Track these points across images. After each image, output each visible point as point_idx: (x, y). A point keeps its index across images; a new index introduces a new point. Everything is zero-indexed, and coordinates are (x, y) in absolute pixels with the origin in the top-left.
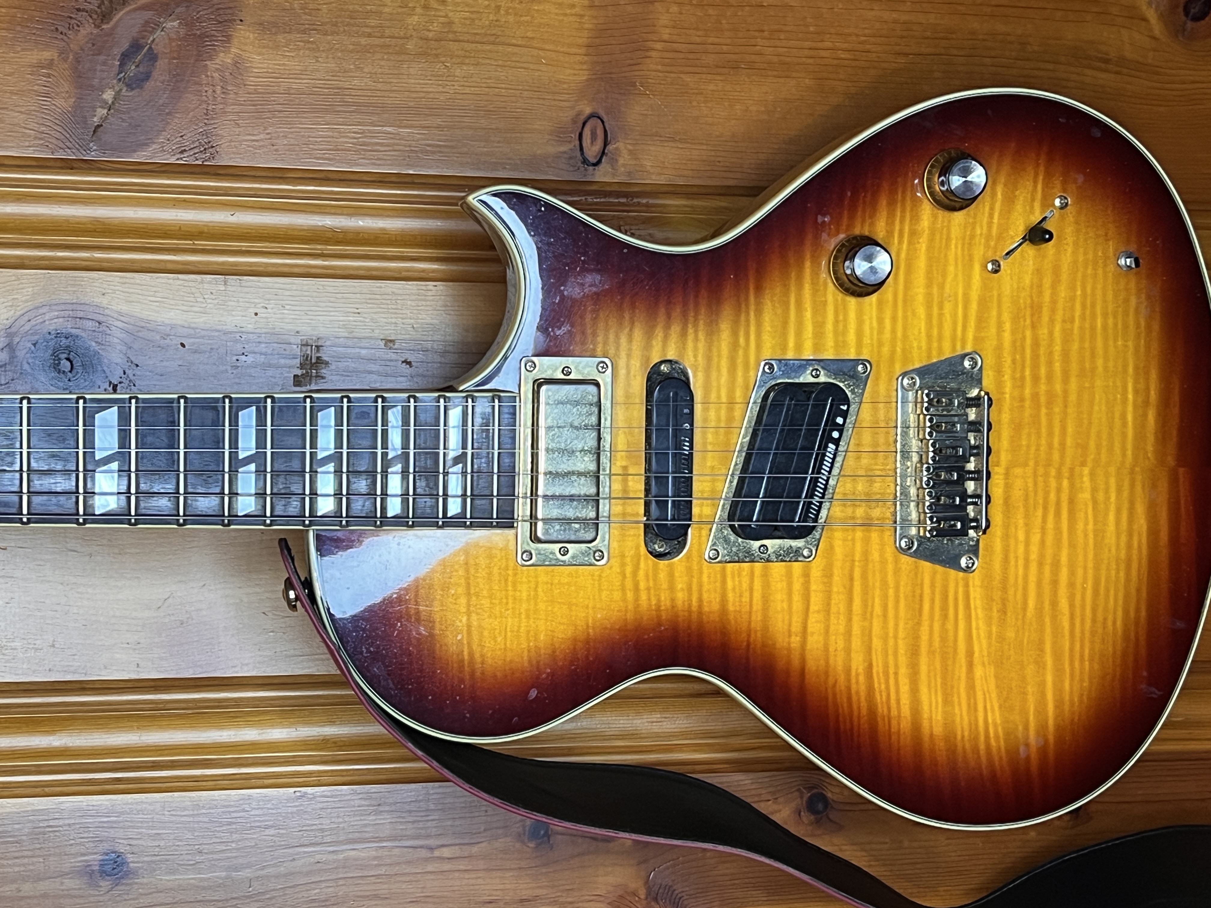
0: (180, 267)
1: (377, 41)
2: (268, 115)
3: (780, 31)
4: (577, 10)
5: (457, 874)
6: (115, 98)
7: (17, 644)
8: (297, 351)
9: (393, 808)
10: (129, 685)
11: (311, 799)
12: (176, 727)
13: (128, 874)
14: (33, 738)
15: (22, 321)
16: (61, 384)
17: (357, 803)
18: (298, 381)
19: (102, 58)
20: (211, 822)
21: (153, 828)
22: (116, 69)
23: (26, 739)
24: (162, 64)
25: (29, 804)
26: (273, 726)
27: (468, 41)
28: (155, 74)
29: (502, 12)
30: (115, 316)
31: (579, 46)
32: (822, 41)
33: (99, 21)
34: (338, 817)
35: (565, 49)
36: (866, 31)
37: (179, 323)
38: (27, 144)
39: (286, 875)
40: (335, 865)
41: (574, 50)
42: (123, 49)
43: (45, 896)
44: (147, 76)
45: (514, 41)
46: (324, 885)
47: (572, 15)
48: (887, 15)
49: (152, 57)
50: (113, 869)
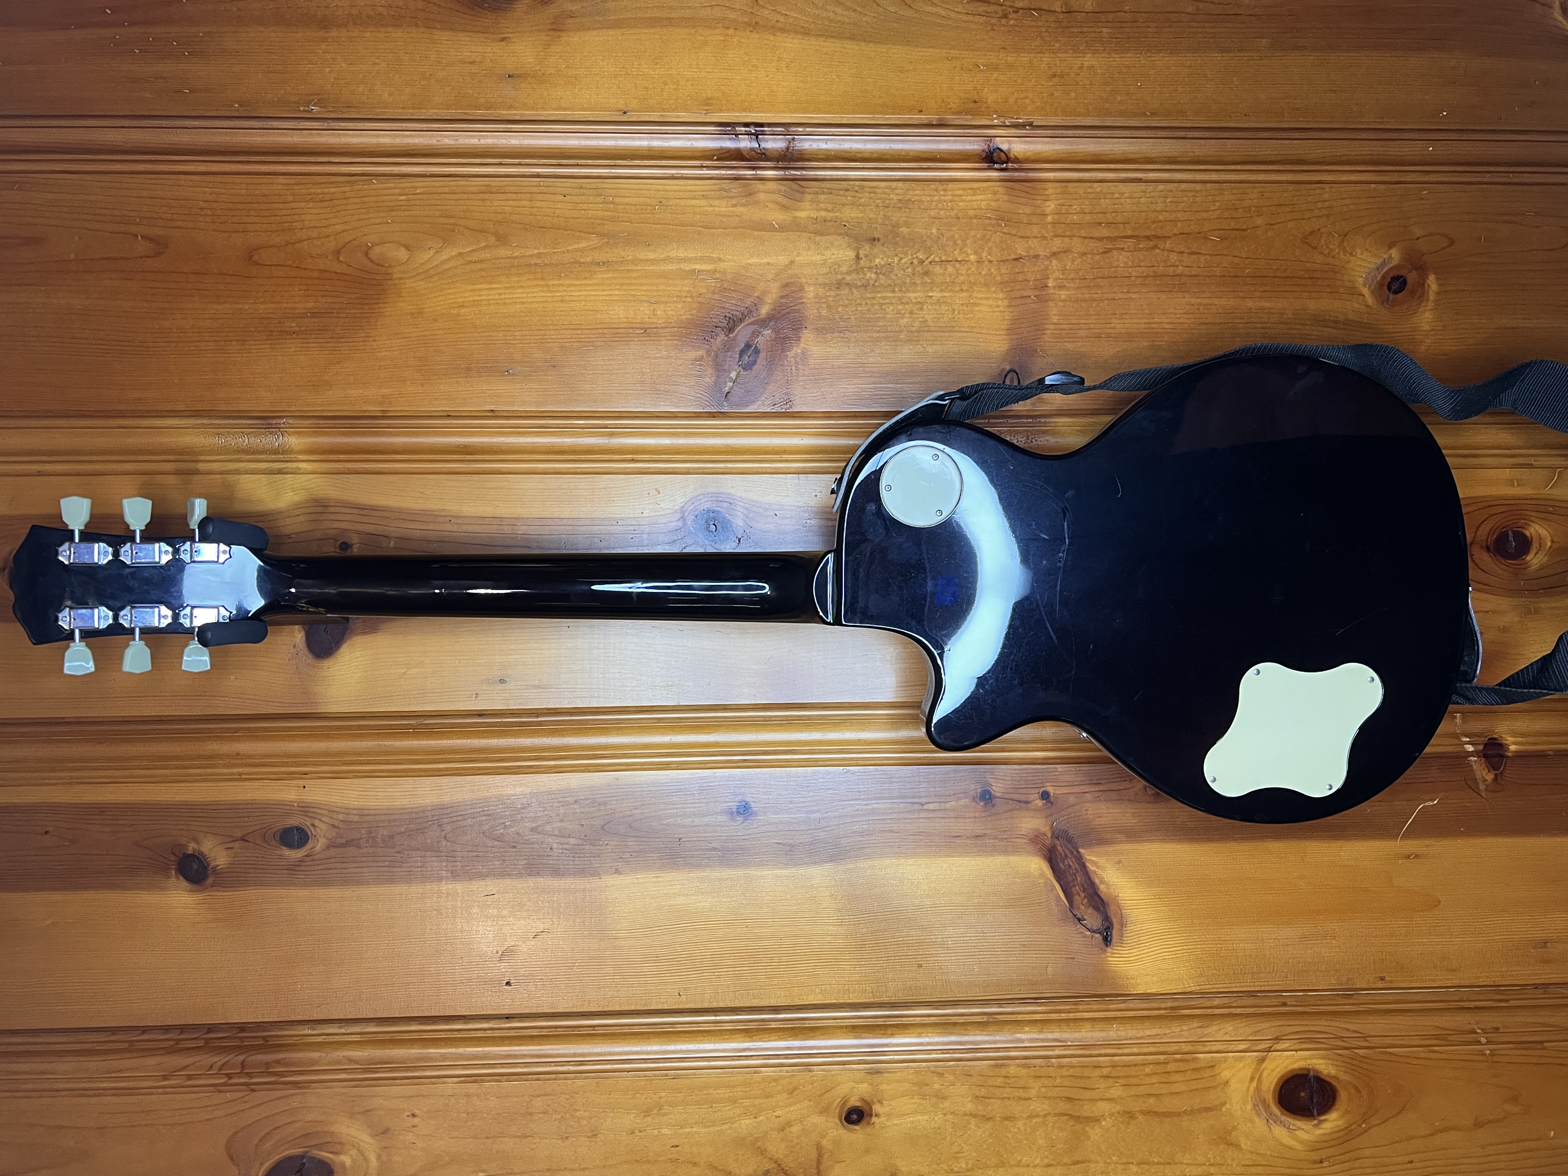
0: (774, 471)
1: (883, 335)
2: (822, 381)
3: (1127, 314)
4: (1001, 309)
5: (938, 820)
6: (737, 376)
7: (690, 684)
9: (900, 780)
10: (751, 707)
11: (851, 774)
12: (776, 731)
13: (751, 814)
14: (699, 736)
15: (689, 504)
16: (710, 539)
17: (879, 776)
19: (729, 353)
20: (797, 785)
21: (765, 788)
22: (737, 360)
23: (696, 736)
24: (762, 355)
25: (697, 773)
26: (830, 731)
27: (936, 331)
28: (759, 361)
29: (956, 312)
30: (739, 499)
31: (1003, 330)
32: (1153, 319)
33: (727, 333)
34: (868, 784)
35: (994, 332)
36: (1181, 311)
37: (773, 502)
38: (690, 404)
39: (839, 817)
40: (867, 812)
41: (998, 333)
42: (741, 348)
43: (707, 825)
44: (755, 363)
45: (964, 329)
46: (861, 823)
47: (997, 311)
48: (1193, 301)
49: (757, 351)
50: (744, 810)
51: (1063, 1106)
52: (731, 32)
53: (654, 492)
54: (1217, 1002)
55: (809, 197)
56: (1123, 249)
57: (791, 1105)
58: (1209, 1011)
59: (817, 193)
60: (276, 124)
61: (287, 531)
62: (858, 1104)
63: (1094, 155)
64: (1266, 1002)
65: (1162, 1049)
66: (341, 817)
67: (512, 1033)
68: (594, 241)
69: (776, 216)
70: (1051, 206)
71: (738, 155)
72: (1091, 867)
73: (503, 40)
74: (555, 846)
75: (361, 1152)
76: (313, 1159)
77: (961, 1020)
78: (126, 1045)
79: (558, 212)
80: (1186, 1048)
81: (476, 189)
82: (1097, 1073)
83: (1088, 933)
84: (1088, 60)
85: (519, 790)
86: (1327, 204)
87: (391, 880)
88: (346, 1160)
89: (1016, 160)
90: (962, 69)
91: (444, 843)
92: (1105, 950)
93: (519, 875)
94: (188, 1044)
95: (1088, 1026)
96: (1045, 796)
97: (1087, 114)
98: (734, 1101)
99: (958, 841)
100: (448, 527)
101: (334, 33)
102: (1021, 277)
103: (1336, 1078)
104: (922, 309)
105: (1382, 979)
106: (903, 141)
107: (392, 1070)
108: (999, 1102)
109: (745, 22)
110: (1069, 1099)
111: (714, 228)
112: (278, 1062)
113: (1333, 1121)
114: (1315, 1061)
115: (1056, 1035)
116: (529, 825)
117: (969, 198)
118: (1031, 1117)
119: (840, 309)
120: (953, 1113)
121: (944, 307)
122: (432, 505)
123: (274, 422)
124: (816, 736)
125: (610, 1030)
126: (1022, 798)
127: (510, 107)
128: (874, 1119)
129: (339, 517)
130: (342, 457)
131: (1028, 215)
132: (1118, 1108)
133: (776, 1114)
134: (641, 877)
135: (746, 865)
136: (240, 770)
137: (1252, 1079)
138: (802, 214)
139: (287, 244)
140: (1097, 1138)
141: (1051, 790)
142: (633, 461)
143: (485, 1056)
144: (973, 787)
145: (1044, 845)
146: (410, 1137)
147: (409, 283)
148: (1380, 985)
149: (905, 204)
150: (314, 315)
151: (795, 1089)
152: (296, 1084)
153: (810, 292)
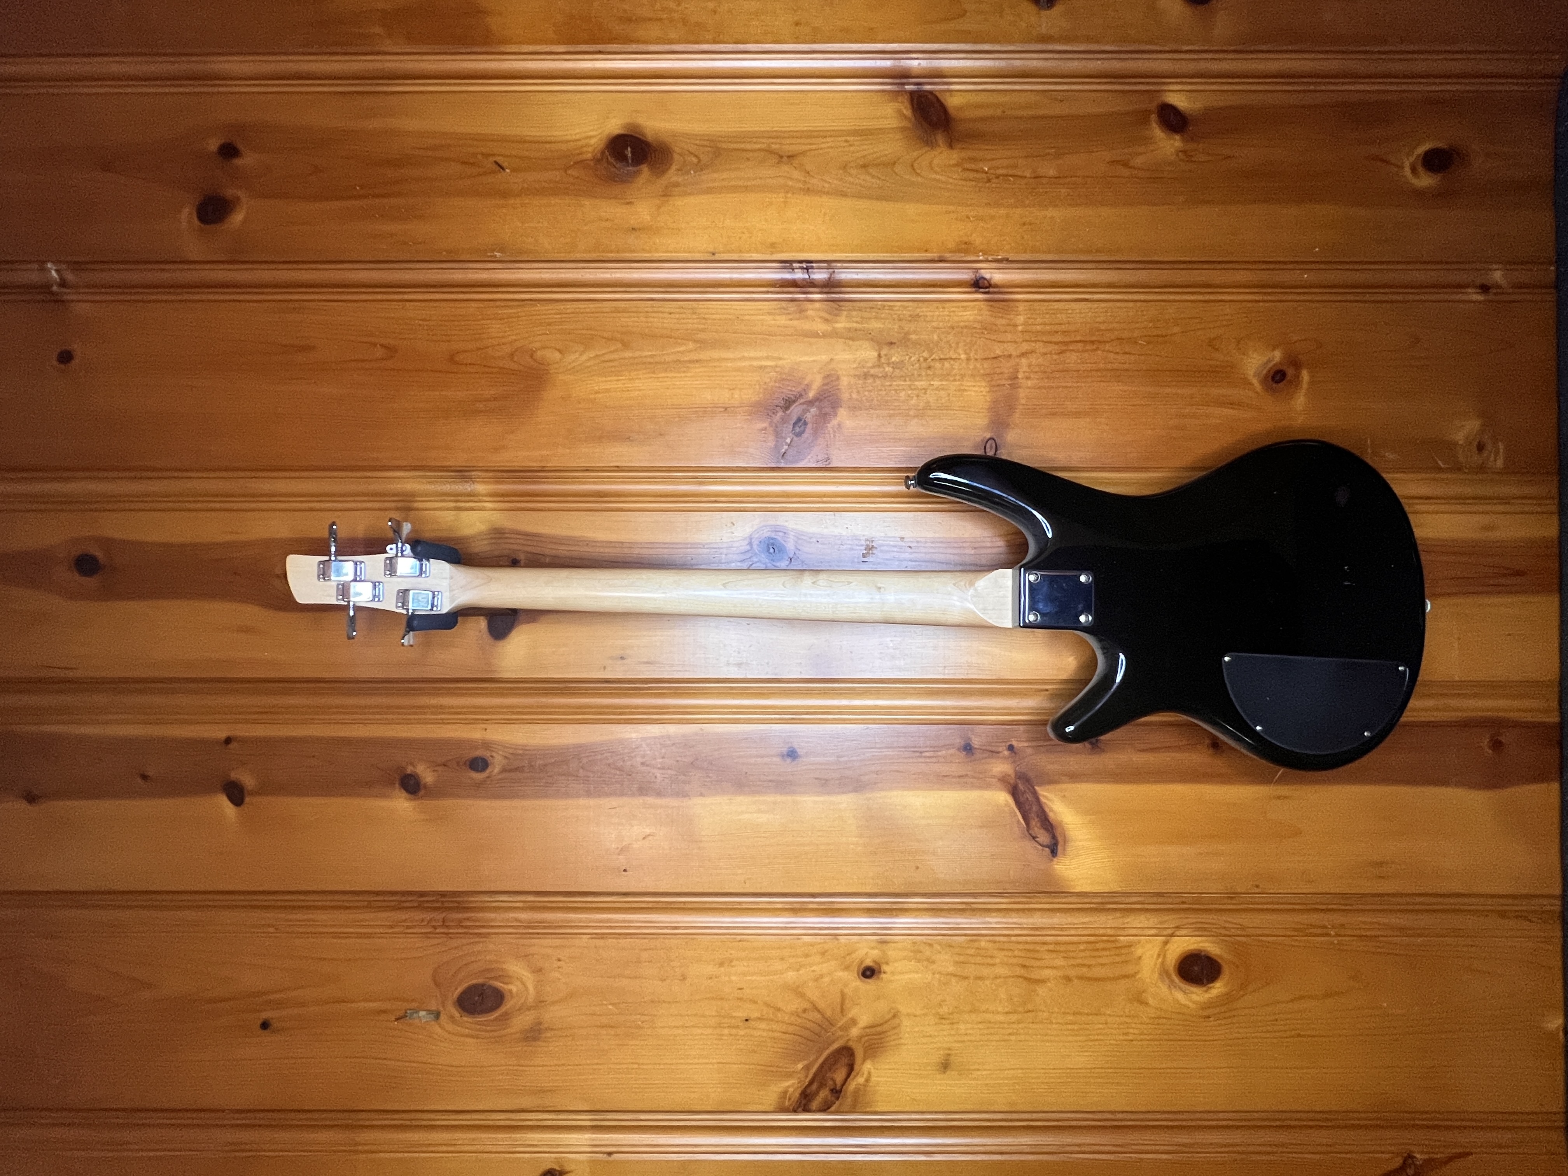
0: (816, 509)
1: (897, 412)
2: (852, 445)
4: (984, 393)
5: (932, 764)
6: (791, 441)
7: (754, 663)
8: (863, 543)
11: (871, 730)
12: (816, 698)
13: (797, 757)
15: (755, 533)
16: (770, 558)
17: (889, 732)
18: (864, 556)
19: (786, 425)
20: (830, 737)
21: (807, 738)
22: (791, 430)
23: (758, 701)
24: (810, 426)
27: (936, 410)
28: (807, 430)
29: (951, 396)
30: (791, 530)
31: (985, 409)
33: (784, 410)
34: (882, 737)
35: (979, 411)
37: (816, 532)
38: (757, 462)
39: (861, 760)
40: (881, 757)
41: (982, 411)
42: (794, 421)
43: (766, 764)
44: (803, 432)
45: (956, 408)
46: (876, 765)
47: (981, 396)
48: (1126, 388)
49: (805, 424)
50: (792, 754)
51: (1019, 971)
52: (789, 195)
53: (729, 525)
54: (1134, 899)
55: (845, 313)
56: (1073, 350)
57: (823, 963)
58: (1129, 906)
59: (850, 310)
60: (471, 265)
61: (476, 550)
62: (871, 964)
63: (1053, 282)
64: (1170, 900)
65: (1092, 932)
66: (511, 751)
67: (627, 905)
68: (691, 345)
69: (820, 327)
70: (1021, 319)
71: (794, 284)
72: (1043, 800)
73: (628, 203)
74: (658, 775)
75: (523, 984)
76: (490, 987)
77: (946, 907)
78: (366, 903)
79: (665, 325)
80: (1109, 932)
81: (607, 310)
82: (1046, 947)
83: (1040, 847)
84: (1051, 212)
85: (634, 735)
86: (1227, 317)
87: (546, 796)
88: (514, 989)
89: (996, 286)
90: (956, 219)
91: (581, 771)
92: (1052, 860)
93: (633, 795)
94: (408, 904)
95: (1038, 914)
96: (1011, 748)
97: (1049, 252)
98: (782, 959)
99: (945, 779)
100: (586, 549)
101: (512, 201)
102: (998, 371)
103: (1220, 956)
104: (925, 393)
105: (1257, 886)
106: (914, 273)
107: (545, 927)
108: (973, 966)
109: (801, 189)
110: (1024, 966)
111: (776, 335)
112: (468, 919)
113: (1218, 988)
114: (1207, 945)
115: (1015, 920)
116: (639, 759)
117: (960, 314)
118: (996, 978)
119: (866, 393)
120: (940, 973)
121: (942, 393)
122: (577, 533)
123: (466, 474)
124: (844, 702)
125: (696, 906)
126: (994, 749)
127: (633, 251)
128: (883, 976)
129: (512, 541)
130: (514, 499)
131: (1004, 325)
132: (1060, 973)
133: (812, 969)
134: (718, 799)
135: (794, 793)
136: (443, 716)
137: (1159, 955)
138: (838, 325)
139: (479, 349)
140: (1044, 995)
141: (1015, 743)
142: (716, 502)
143: (609, 921)
144: (958, 741)
145: (1009, 783)
146: (557, 975)
147: (561, 377)
148: (1257, 890)
149: (915, 318)
150: (495, 399)
151: (826, 951)
152: (479, 935)
153: (844, 381)
